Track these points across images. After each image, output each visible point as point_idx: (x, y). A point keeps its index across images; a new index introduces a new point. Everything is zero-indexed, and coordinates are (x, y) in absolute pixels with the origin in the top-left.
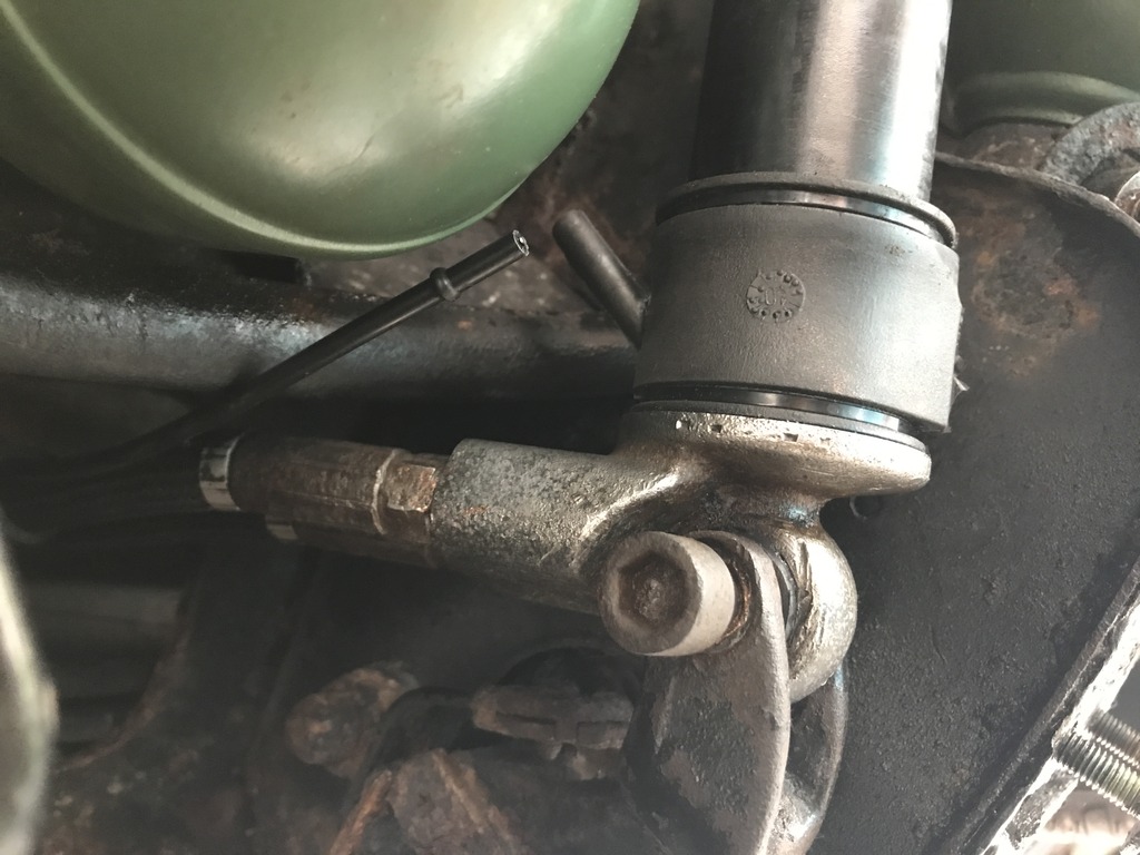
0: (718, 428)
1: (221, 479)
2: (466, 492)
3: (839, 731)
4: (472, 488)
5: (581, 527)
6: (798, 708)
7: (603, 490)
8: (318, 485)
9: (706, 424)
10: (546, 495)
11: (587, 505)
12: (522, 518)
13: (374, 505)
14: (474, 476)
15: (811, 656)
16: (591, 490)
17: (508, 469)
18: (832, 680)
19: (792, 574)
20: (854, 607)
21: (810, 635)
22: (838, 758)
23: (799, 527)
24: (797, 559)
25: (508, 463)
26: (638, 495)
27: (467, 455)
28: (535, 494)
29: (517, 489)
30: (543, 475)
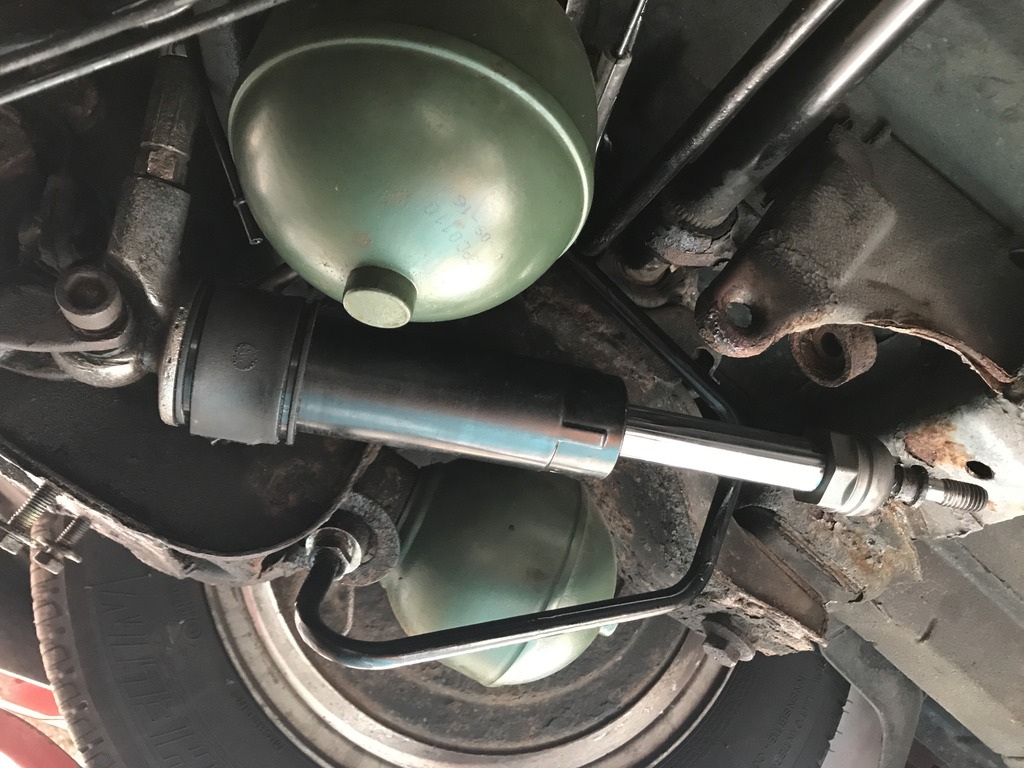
0: (177, 327)
1: (174, 52)
2: (153, 197)
3: (41, 375)
4: (155, 200)
5: (129, 258)
6: (49, 355)
7: (150, 269)
8: (166, 112)
9: (181, 322)
10: (149, 239)
11: (141, 261)
12: (136, 227)
13: (152, 143)
14: (163, 201)
15: (70, 363)
16: (150, 263)
17: (166, 219)
18: (63, 372)
19: (114, 357)
20: (100, 385)
21: (81, 363)
22: (28, 374)
23: (139, 362)
24: (120, 360)
25: (170, 219)
26: (146, 286)
27: (176, 197)
28: (151, 235)
29: (153, 225)
30: (161, 238)
